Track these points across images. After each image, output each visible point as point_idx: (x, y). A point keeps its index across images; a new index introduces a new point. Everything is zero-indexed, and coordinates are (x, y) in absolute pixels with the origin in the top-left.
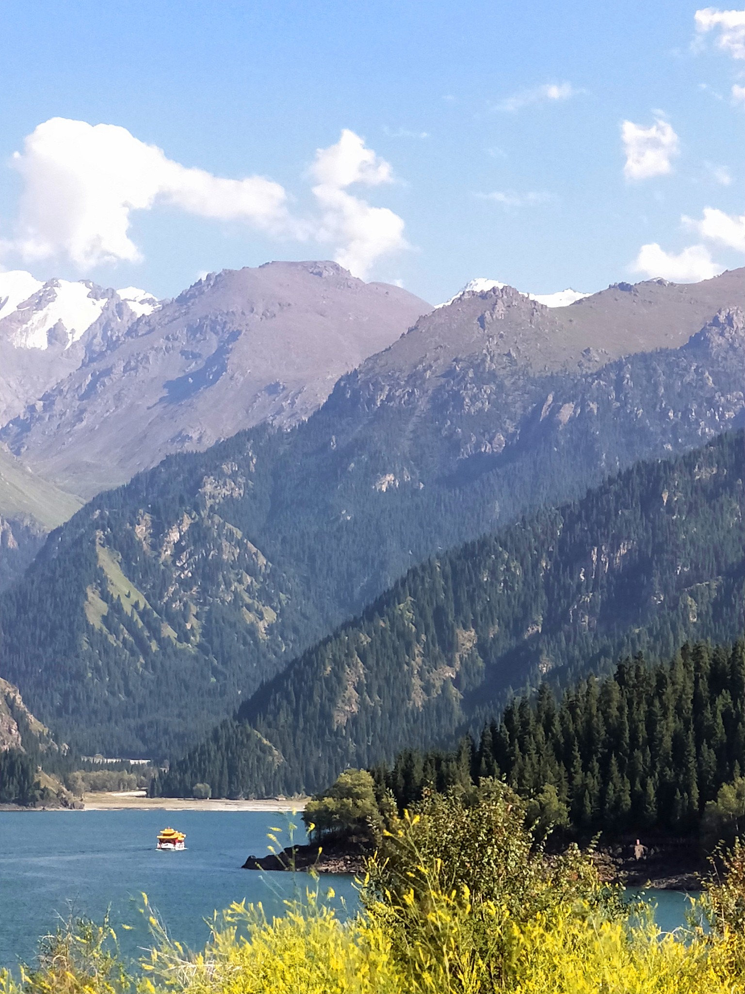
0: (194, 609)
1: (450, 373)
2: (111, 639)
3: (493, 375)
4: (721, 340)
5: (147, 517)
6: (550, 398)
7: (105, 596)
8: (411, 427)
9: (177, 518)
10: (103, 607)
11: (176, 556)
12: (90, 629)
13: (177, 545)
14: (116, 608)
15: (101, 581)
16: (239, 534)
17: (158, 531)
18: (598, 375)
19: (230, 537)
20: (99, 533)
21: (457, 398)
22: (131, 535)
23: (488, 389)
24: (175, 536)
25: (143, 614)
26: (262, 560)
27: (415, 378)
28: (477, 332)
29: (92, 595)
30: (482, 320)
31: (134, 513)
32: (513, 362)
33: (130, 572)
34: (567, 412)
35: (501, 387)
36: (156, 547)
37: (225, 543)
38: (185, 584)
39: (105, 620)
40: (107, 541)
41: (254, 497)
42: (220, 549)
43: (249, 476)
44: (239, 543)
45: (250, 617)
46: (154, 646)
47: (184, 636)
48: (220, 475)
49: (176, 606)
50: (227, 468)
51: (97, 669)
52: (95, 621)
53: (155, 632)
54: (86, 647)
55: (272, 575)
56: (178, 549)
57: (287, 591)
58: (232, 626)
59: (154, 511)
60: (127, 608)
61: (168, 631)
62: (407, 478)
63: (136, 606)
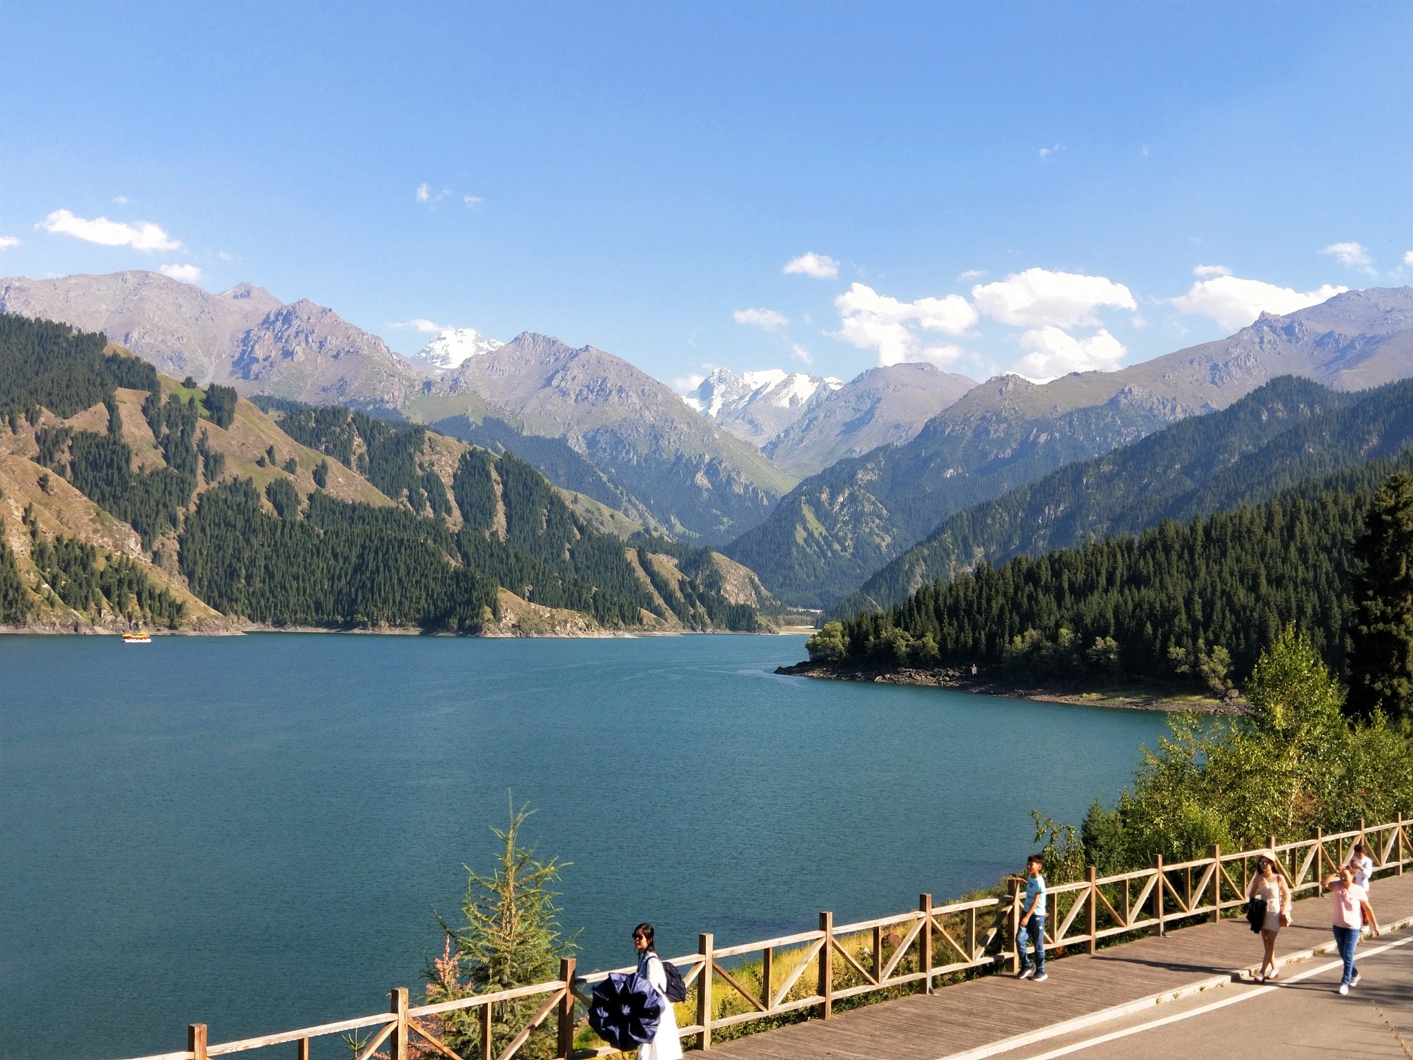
0: (850, 536)
1: (984, 418)
2: (808, 550)
3: (1006, 419)
4: (1126, 401)
5: (828, 490)
6: (1035, 431)
7: (806, 529)
8: (963, 445)
9: (842, 490)
10: (805, 534)
11: (841, 509)
12: (797, 545)
13: (842, 503)
14: (811, 534)
15: (804, 521)
16: (873, 498)
17: (833, 497)
18: (1060, 419)
19: (869, 500)
20: (803, 498)
21: (987, 431)
22: (819, 499)
23: (1003, 426)
24: (841, 499)
25: (825, 538)
26: (885, 512)
27: (966, 420)
28: (998, 397)
29: (799, 528)
30: (1001, 391)
31: (821, 488)
32: (1016, 412)
33: (818, 517)
34: (1043, 438)
35: (1010, 425)
36: (831, 504)
37: (866, 503)
38: (846, 523)
39: (805, 540)
40: (807, 501)
41: (883, 480)
42: (863, 506)
43: (881, 470)
44: (873, 503)
45: (878, 540)
46: (829, 554)
47: (844, 549)
48: (866, 469)
49: (841, 534)
50: (869, 466)
51: (800, 565)
52: (800, 541)
53: (830, 547)
54: (795, 553)
55: (889, 519)
56: (843, 505)
57: (897, 527)
58: (869, 544)
59: (831, 487)
60: (816, 535)
61: (837, 546)
62: (960, 470)
63: (821, 534)
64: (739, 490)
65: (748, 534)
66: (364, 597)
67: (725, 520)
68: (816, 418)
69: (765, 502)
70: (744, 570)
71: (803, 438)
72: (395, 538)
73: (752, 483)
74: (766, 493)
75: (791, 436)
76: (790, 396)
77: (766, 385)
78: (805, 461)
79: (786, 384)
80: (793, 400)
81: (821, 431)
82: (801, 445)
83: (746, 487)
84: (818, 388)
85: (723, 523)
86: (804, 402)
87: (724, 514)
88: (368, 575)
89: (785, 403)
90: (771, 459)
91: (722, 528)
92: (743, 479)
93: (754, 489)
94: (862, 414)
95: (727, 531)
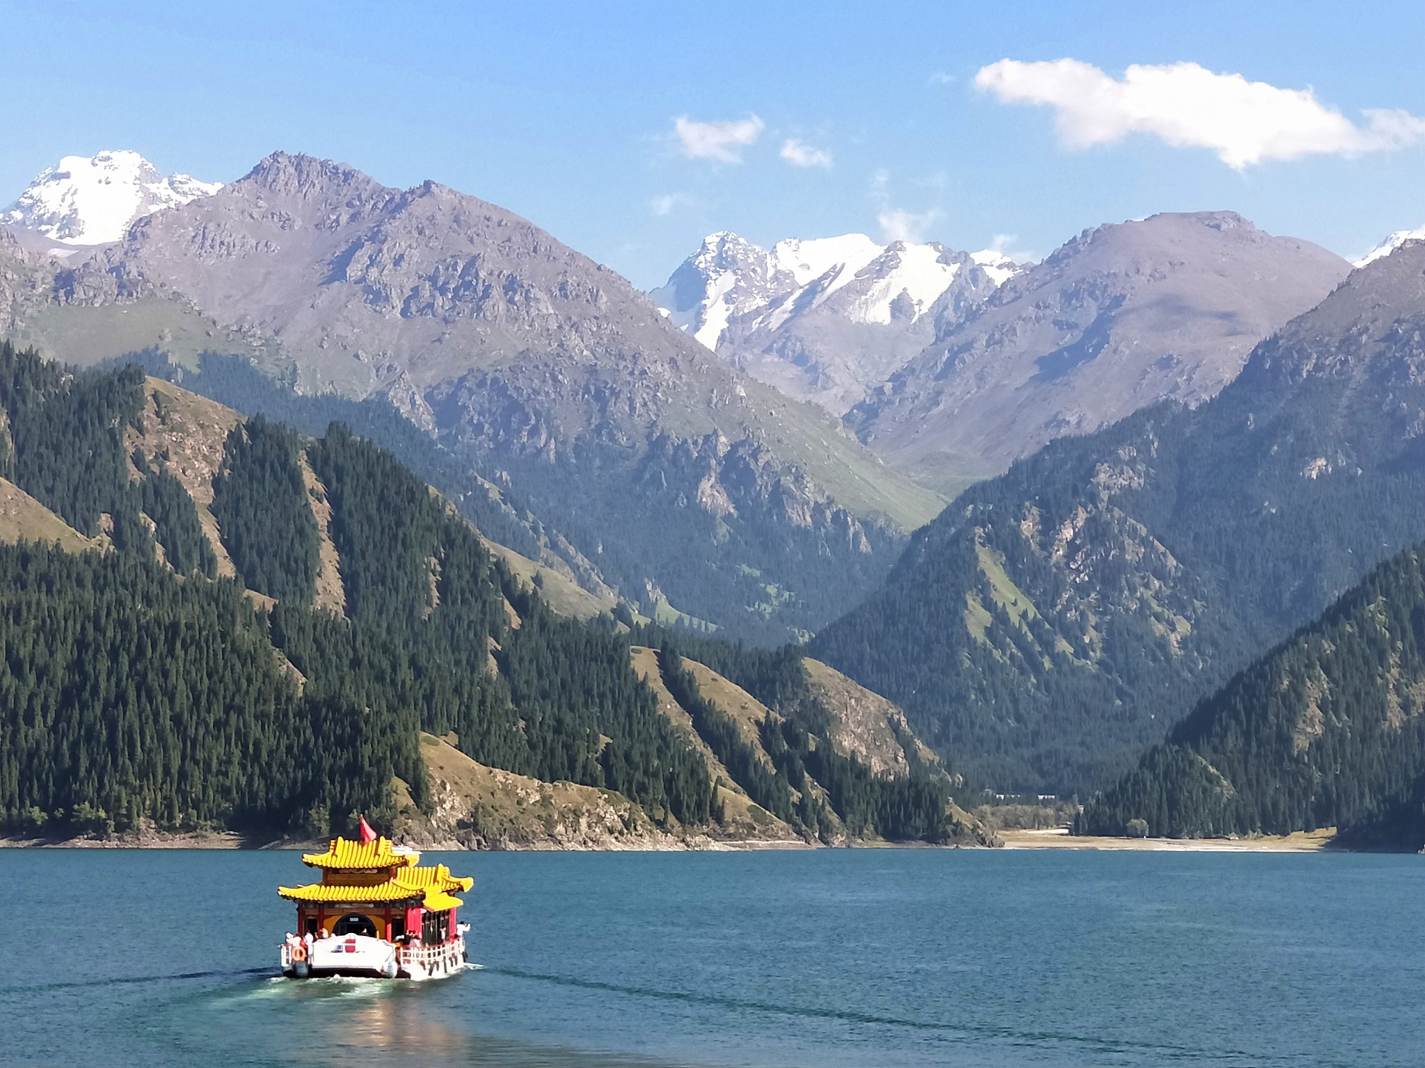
0: (1093, 620)
1: (1390, 337)
2: (997, 654)
5: (1035, 511)
7: (988, 605)
8: (1344, 402)
9: (1070, 513)
10: (986, 617)
11: (1070, 556)
12: (970, 642)
13: (1071, 543)
14: (1001, 618)
15: (982, 585)
16: (1143, 530)
17: (1049, 527)
19: (1133, 533)
20: (979, 531)
21: (1400, 367)
22: (1016, 532)
24: (1068, 533)
25: (1034, 626)
26: (1172, 562)
27: (1349, 343)
29: (973, 602)
31: (1020, 507)
33: (1016, 576)
36: (1046, 545)
37: (1128, 541)
38: (1082, 590)
39: (989, 632)
40: (988, 540)
41: (1157, 487)
42: (1122, 549)
43: (1150, 463)
44: (1144, 542)
45: (1159, 628)
46: (1047, 664)
47: (1082, 652)
48: (1116, 462)
49: (1071, 615)
50: (1123, 453)
51: (981, 690)
52: (977, 633)
53: (1048, 646)
54: (967, 663)
55: (1184, 579)
56: (1073, 548)
57: (1203, 598)
58: (1140, 638)
59: (1043, 504)
60: (1015, 618)
61: (1063, 646)
62: (1342, 462)
63: (1024, 615)
64: (800, 517)
65: (850, 620)
66: (93, 763)
67: (772, 590)
68: (968, 347)
69: (864, 546)
70: (874, 702)
71: (939, 393)
72: (158, 621)
73: (831, 501)
74: (864, 524)
75: (910, 389)
76: (893, 295)
77: (835, 272)
78: (946, 449)
79: (881, 268)
80: (900, 307)
81: (980, 377)
82: (935, 411)
83: (818, 510)
84: (957, 276)
85: (766, 598)
86: (925, 309)
87: (770, 575)
88: (98, 712)
89: (880, 314)
90: (864, 441)
91: (767, 609)
92: (810, 492)
93: (836, 516)
94: (1078, 334)
95: (779, 617)
